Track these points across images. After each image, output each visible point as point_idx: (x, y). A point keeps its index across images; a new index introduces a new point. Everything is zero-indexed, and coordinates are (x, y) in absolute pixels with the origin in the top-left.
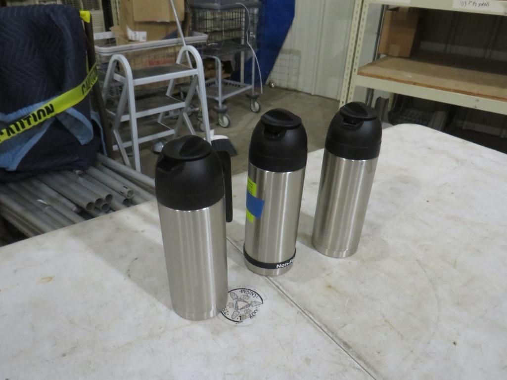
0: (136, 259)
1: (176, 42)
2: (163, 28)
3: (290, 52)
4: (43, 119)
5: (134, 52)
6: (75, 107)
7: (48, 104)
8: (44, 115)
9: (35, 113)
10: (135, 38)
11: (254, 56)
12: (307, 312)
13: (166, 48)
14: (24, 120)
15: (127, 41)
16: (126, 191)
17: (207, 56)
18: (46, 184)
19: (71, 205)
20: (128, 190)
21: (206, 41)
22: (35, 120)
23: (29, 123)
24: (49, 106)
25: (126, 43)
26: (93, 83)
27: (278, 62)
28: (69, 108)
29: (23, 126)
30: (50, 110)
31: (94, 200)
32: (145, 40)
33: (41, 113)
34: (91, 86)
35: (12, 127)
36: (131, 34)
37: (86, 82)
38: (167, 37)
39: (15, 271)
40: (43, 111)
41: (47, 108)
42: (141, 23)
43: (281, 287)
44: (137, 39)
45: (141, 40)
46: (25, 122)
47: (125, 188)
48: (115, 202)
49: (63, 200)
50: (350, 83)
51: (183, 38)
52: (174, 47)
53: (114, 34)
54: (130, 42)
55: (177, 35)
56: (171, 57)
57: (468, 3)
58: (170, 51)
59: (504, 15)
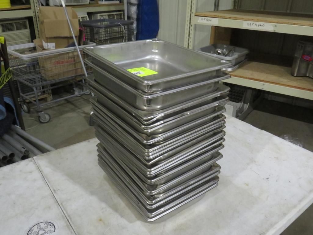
1: (73, 49)
2: (66, 40)
5: (45, 56)
10: (48, 47)
13: (68, 53)
15: (41, 49)
16: (23, 150)
25: (41, 51)
26: (7, 81)
32: (54, 48)
34: (5, 83)
36: (45, 45)
38: (69, 46)
42: (51, 38)
44: (49, 48)
45: (52, 48)
47: (23, 149)
48: (16, 158)
51: (77, 47)
52: (73, 52)
53: (35, 44)
54: (43, 50)
55: (74, 45)
56: (71, 58)
57: (252, 24)
58: (71, 55)
59: (274, 32)
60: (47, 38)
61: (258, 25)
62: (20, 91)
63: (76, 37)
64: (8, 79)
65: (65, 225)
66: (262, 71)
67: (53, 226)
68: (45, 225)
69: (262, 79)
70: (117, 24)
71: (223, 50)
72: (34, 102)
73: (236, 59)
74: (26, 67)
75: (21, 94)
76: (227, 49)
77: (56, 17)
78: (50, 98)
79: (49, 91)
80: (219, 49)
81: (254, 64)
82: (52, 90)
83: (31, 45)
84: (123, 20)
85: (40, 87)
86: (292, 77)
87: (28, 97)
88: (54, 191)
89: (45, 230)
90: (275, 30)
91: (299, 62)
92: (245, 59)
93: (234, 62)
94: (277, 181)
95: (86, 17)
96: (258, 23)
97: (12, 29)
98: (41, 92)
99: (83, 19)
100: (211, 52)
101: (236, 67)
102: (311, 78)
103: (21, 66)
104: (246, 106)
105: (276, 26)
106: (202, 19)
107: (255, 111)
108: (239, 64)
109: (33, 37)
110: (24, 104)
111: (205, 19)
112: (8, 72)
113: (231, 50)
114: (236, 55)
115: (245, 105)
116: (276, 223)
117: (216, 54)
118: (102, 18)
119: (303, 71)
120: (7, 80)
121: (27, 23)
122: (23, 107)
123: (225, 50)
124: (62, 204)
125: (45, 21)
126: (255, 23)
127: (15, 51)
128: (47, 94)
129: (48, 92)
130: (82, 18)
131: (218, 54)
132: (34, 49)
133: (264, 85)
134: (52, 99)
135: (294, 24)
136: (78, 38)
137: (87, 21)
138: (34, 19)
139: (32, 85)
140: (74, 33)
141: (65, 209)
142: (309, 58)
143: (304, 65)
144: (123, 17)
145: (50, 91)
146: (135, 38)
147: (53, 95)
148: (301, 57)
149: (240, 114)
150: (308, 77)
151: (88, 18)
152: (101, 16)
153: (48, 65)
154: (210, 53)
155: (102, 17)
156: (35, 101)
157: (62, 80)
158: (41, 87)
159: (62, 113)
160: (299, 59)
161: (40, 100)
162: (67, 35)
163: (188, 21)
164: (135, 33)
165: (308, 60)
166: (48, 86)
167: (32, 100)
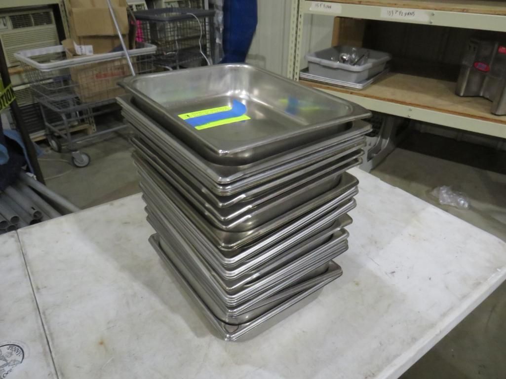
1: (120, 55)
10: (81, 51)
12: (59, 374)
13: (113, 61)
15: (73, 56)
16: (33, 212)
20: (35, 211)
26: (7, 105)
32: (92, 54)
36: (77, 48)
38: (114, 50)
42: (85, 37)
43: (50, 343)
44: (84, 53)
45: (88, 53)
47: (32, 209)
51: (126, 51)
52: (120, 60)
53: (64, 48)
54: (75, 57)
55: (121, 48)
56: (119, 69)
57: (394, 12)
58: (117, 64)
59: (430, 24)
60: (79, 38)
61: (404, 14)
62: (45, 119)
63: (123, 36)
64: (9, 103)
65: (41, 350)
66: (410, 89)
67: (21, 353)
68: (9, 351)
69: (408, 101)
70: (189, 15)
71: (351, 55)
72: (64, 136)
73: (370, 69)
74: (52, 83)
75: (47, 124)
76: (357, 53)
77: (93, 5)
78: (92, 129)
79: (90, 118)
80: (345, 54)
81: (399, 77)
82: (96, 117)
83: (59, 49)
84: (202, 9)
85: (76, 114)
86: (457, 98)
87: (55, 129)
88: (38, 289)
89: (7, 359)
90: (432, 21)
91: (468, 73)
92: (385, 68)
93: (366, 74)
94: (408, 278)
95: (143, 5)
96: (405, 10)
97: (29, 25)
98: (77, 120)
99: (138, 8)
100: (332, 59)
101: (369, 81)
102: (487, 99)
103: (44, 82)
104: (386, 142)
105: (433, 15)
106: (317, 5)
107: (398, 150)
108: (375, 77)
109: (61, 36)
110: (53, 139)
111: (321, 5)
112: (8, 90)
113: (364, 55)
114: (369, 64)
115: (384, 140)
116: (396, 356)
117: (340, 62)
118: (169, 6)
119: (474, 88)
120: (7, 103)
121: (52, 13)
122: (50, 143)
123: (353, 56)
124: (44, 313)
125: (74, 10)
126: (399, 9)
127: (32, 58)
128: (87, 123)
129: (89, 121)
130: (136, 6)
131: (342, 61)
132: (63, 55)
133: (410, 110)
134: (96, 130)
135: (463, 11)
136: (127, 37)
137: (145, 11)
138: (61, 9)
139: (59, 110)
140: (120, 29)
141: (47, 322)
142: (485, 66)
143: (476, 79)
144: (201, 5)
145: (92, 120)
146: (222, 37)
147: (97, 125)
148: (471, 66)
149: (375, 155)
150: (483, 97)
151: (146, 6)
152: (167, 4)
153: (83, 80)
154: (330, 60)
155: (169, 4)
156: (66, 134)
157: (107, 103)
158: (78, 113)
159: (108, 152)
160: (469, 69)
161: (73, 134)
162: (110, 32)
163: (294, 8)
164: (221, 29)
165: (483, 69)
166: (89, 112)
167: (62, 133)
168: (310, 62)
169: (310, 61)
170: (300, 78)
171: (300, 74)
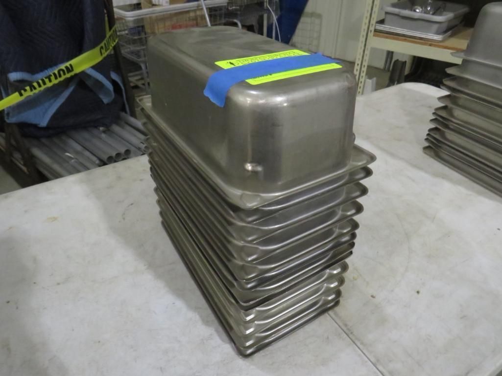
0: (132, 204)
1: (196, 6)
3: (313, 15)
4: (63, 78)
5: (157, 16)
6: (93, 67)
7: (67, 64)
8: (64, 74)
9: (56, 72)
10: (159, 1)
11: (274, 22)
13: (188, 12)
14: (46, 78)
15: (151, 6)
17: (227, 19)
18: (74, 140)
19: (94, 159)
20: (144, 146)
21: (226, 4)
22: (56, 78)
23: (50, 81)
24: (69, 66)
25: (150, 7)
26: (113, 45)
27: (300, 26)
28: (88, 69)
29: (44, 83)
30: (69, 69)
31: (114, 154)
32: (168, 4)
33: (61, 72)
35: (35, 84)
37: (105, 44)
38: (189, 1)
39: (26, 211)
40: (63, 70)
41: (67, 67)
44: (160, 3)
45: (164, 4)
46: (47, 80)
49: (87, 153)
50: (365, 45)
51: (202, 2)
52: (195, 11)
54: (154, 7)
56: (193, 20)
58: (192, 14)
64: (115, 43)
71: (425, 7)
72: (141, 86)
74: (127, 34)
76: (432, 5)
80: (419, 8)
87: (133, 79)
101: (447, 34)
108: (452, 29)
112: (113, 31)
113: (439, 8)
123: (428, 8)
132: (138, 6)
139: (138, 60)
153: (161, 30)
156: (144, 84)
167: (140, 84)
168: (387, 13)
169: (387, 11)
170: (376, 31)
171: (375, 26)
